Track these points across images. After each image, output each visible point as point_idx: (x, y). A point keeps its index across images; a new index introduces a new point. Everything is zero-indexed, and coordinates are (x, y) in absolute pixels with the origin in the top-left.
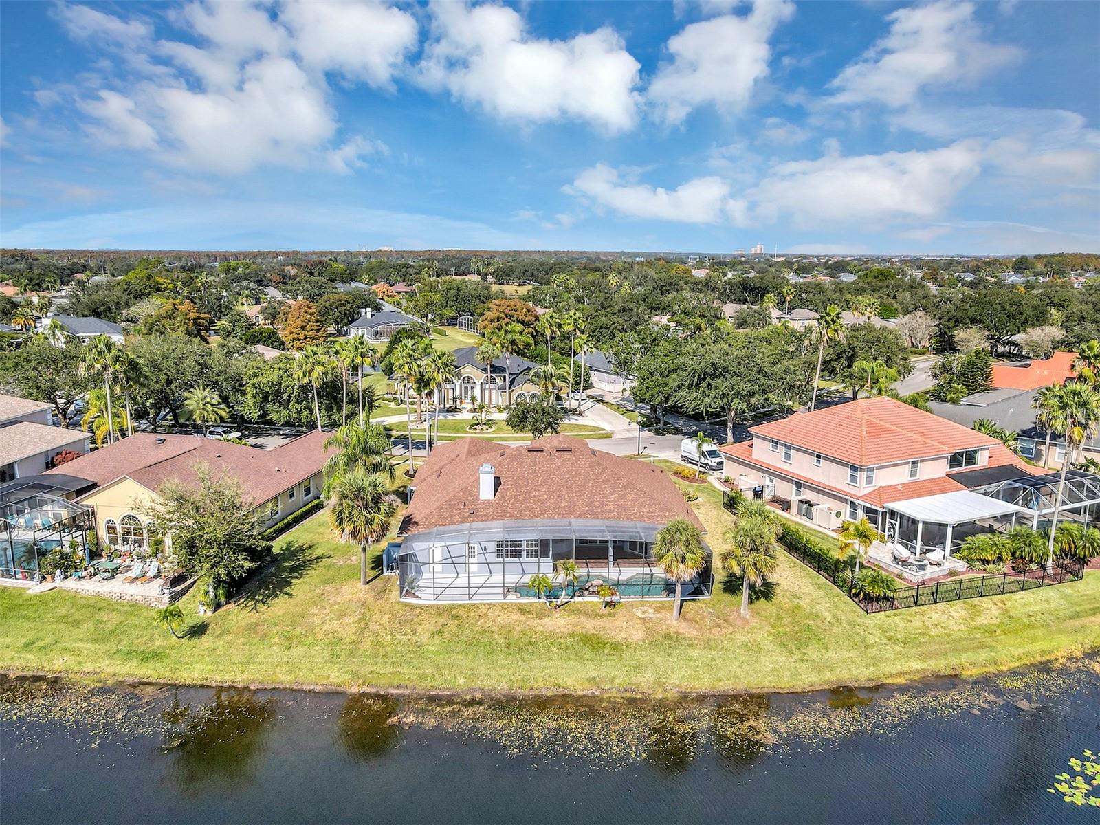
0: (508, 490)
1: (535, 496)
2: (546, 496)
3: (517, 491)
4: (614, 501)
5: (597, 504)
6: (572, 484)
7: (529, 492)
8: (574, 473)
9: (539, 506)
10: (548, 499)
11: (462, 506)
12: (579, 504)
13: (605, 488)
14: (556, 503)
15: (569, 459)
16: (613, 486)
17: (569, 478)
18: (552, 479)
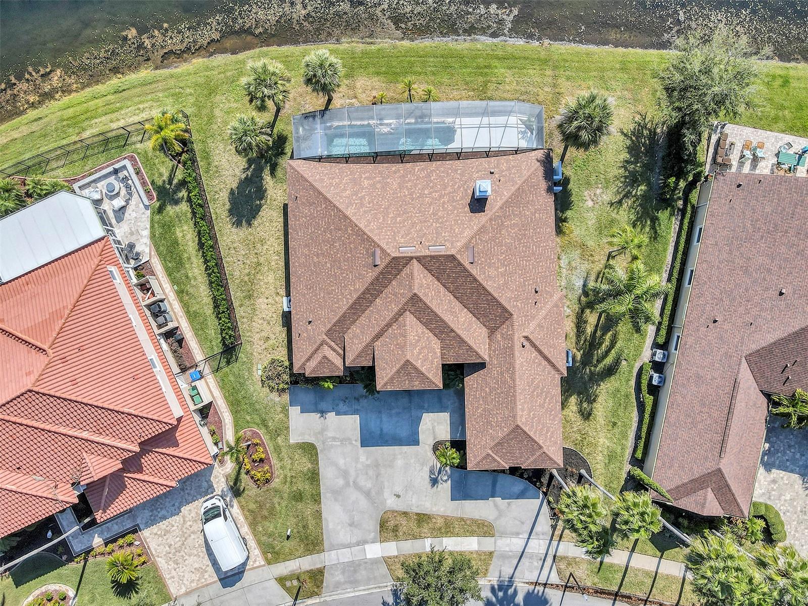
0: (462, 198)
1: (436, 192)
2: (426, 192)
3: (453, 197)
4: (363, 188)
5: (379, 186)
6: (401, 206)
7: (441, 196)
8: (398, 219)
9: (431, 181)
10: (423, 189)
11: (501, 179)
12: (395, 186)
13: (369, 204)
14: (416, 185)
15: (402, 237)
16: (362, 205)
17: (404, 213)
18: (420, 212)
